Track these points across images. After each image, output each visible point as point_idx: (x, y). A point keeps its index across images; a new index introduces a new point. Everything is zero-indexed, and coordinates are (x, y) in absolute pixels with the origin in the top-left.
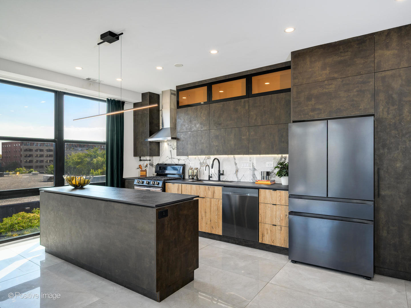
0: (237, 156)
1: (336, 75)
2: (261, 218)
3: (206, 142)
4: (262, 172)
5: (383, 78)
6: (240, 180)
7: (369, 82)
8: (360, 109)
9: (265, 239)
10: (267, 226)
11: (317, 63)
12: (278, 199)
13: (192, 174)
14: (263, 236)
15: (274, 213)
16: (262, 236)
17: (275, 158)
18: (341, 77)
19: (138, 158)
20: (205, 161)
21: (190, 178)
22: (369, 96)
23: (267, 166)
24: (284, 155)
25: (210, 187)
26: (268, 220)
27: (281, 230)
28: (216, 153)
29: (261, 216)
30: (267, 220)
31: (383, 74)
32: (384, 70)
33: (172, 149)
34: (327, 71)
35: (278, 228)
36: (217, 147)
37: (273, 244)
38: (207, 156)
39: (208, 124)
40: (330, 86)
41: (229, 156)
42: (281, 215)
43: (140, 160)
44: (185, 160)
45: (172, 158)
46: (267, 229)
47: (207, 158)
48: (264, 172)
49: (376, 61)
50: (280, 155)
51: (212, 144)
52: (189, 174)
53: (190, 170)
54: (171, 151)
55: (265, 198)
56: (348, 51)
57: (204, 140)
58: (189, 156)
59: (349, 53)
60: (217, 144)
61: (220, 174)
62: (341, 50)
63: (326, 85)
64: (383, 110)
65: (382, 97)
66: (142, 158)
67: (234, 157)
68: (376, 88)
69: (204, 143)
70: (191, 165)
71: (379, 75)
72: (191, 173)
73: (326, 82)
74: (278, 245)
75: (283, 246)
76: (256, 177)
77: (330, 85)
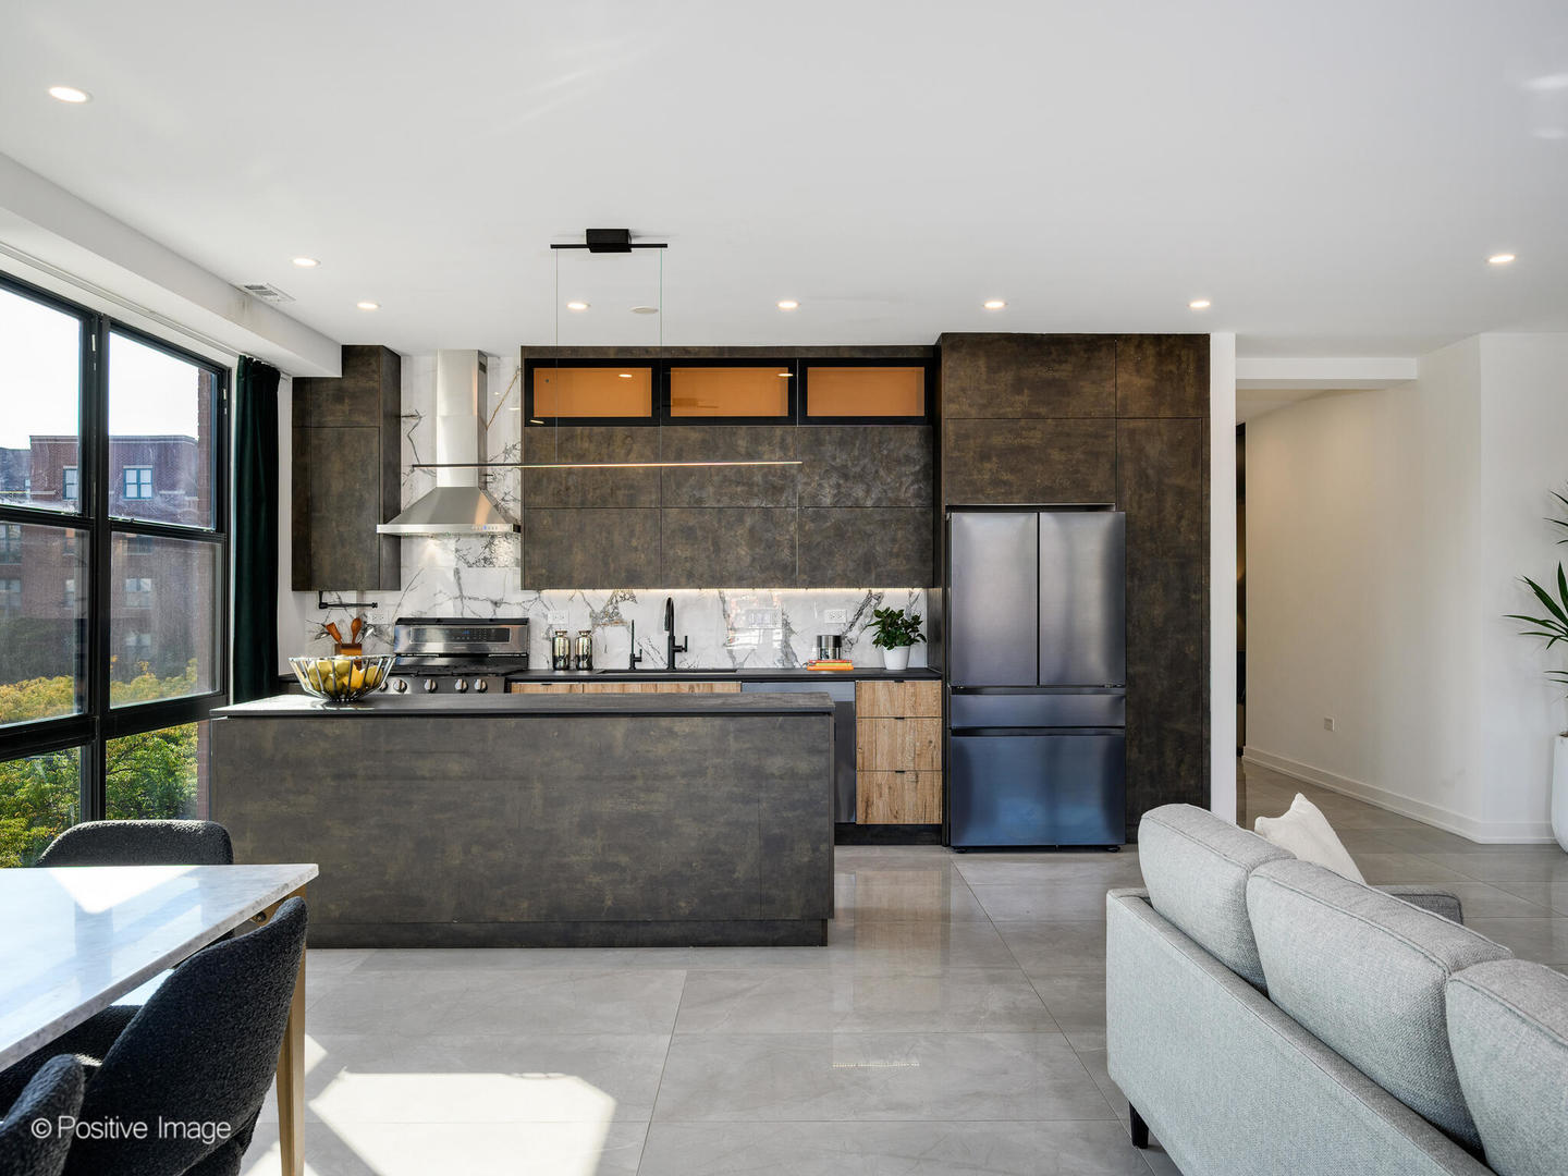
0: (728, 592)
1: (1043, 411)
2: (863, 758)
3: (646, 546)
4: (820, 638)
5: (1132, 433)
6: (742, 664)
7: (1107, 437)
8: (1092, 492)
9: (875, 814)
10: (880, 777)
11: (1002, 374)
12: (908, 704)
13: (567, 653)
14: (867, 806)
15: (899, 740)
16: (864, 804)
17: (849, 600)
18: (1053, 416)
19: (312, 598)
20: (610, 610)
21: (558, 666)
22: (1108, 466)
23: (827, 620)
24: (875, 591)
25: (698, 685)
26: (882, 762)
27: (917, 782)
28: (683, 580)
29: (863, 753)
30: (878, 760)
31: (1132, 424)
32: (1132, 415)
33: (462, 566)
34: (1025, 398)
35: (910, 777)
36: (688, 565)
37: (895, 822)
38: (620, 592)
39: (653, 490)
40: (1032, 433)
41: (704, 591)
42: (918, 744)
43: (323, 606)
44: (527, 605)
45: (462, 597)
46: (879, 786)
47: (619, 599)
48: (827, 637)
49: (1119, 395)
50: (865, 591)
51: (671, 552)
52: (557, 654)
53: (557, 640)
54: (457, 572)
55: (873, 703)
56: (1066, 362)
57: (639, 539)
58: (546, 593)
59: (1068, 367)
60: (688, 554)
61: (674, 649)
62: (1054, 356)
63: (1023, 428)
64: (1131, 499)
65: (1129, 470)
66: (329, 598)
67: (720, 593)
68: (1119, 451)
69: (640, 548)
70: (550, 621)
71: (1124, 424)
72: (564, 648)
73: (1023, 422)
74: (909, 820)
75: (921, 822)
76: (794, 654)
77: (1030, 429)
